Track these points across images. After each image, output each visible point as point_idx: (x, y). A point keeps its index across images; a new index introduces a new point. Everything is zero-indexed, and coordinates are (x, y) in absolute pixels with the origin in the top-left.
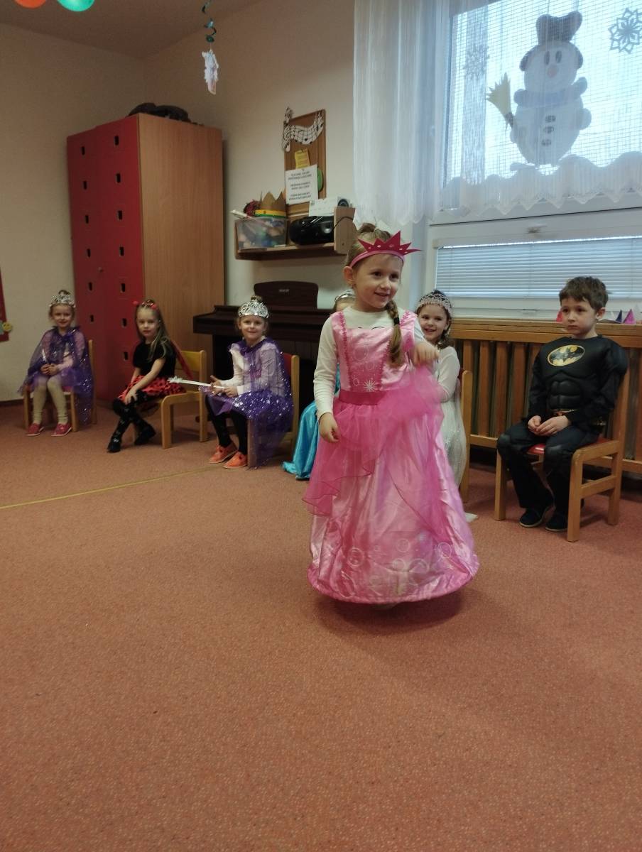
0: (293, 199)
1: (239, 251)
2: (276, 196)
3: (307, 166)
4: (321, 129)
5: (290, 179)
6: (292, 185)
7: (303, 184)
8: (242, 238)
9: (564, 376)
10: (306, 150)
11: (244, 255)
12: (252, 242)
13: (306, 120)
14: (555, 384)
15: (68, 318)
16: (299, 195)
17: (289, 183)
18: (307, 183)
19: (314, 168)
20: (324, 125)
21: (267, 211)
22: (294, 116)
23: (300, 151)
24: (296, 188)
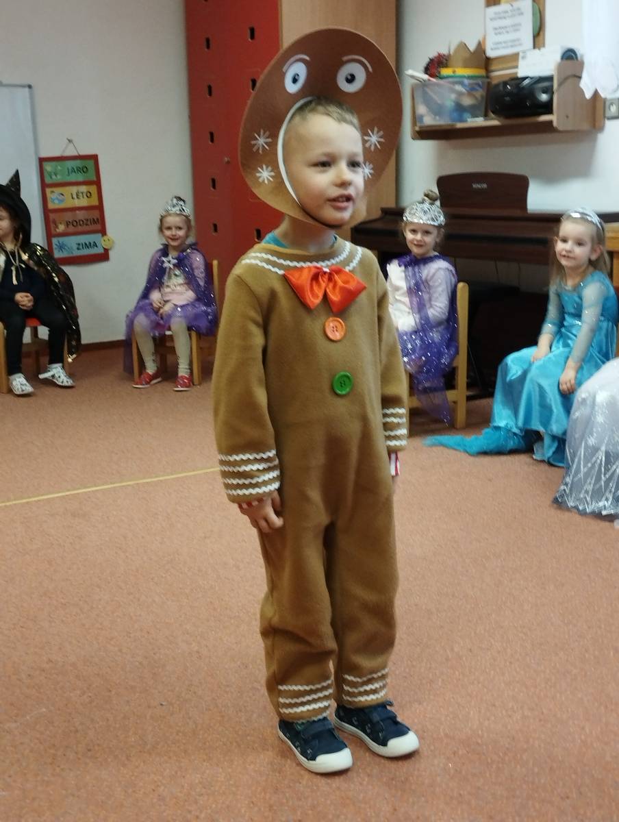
0: (495, 49)
1: (417, 129)
2: (472, 47)
5: (491, 20)
6: (496, 29)
7: (512, 26)
11: (423, 134)
12: (436, 115)
15: (181, 233)
16: (505, 42)
17: (491, 25)
18: (515, 25)
21: (457, 70)
24: (500, 33)
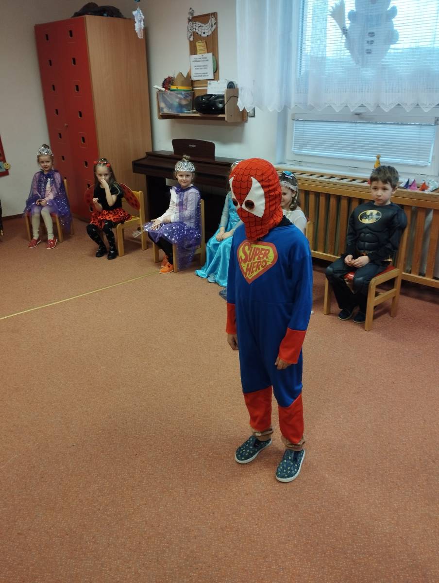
0: (196, 76)
1: (161, 114)
2: (185, 75)
3: (204, 53)
4: (214, 27)
5: (193, 61)
6: (195, 66)
7: (203, 66)
8: (162, 105)
9: (368, 230)
10: (204, 41)
11: (164, 117)
12: (170, 108)
13: (204, 19)
14: (362, 235)
15: (49, 164)
16: (200, 74)
17: (193, 64)
18: (205, 66)
19: (210, 55)
20: (216, 23)
21: (178, 87)
22: (196, 14)
23: (200, 41)
24: (197, 69)
